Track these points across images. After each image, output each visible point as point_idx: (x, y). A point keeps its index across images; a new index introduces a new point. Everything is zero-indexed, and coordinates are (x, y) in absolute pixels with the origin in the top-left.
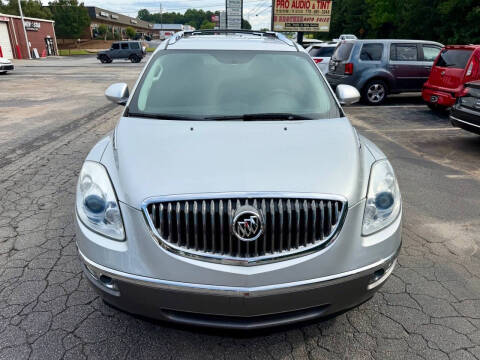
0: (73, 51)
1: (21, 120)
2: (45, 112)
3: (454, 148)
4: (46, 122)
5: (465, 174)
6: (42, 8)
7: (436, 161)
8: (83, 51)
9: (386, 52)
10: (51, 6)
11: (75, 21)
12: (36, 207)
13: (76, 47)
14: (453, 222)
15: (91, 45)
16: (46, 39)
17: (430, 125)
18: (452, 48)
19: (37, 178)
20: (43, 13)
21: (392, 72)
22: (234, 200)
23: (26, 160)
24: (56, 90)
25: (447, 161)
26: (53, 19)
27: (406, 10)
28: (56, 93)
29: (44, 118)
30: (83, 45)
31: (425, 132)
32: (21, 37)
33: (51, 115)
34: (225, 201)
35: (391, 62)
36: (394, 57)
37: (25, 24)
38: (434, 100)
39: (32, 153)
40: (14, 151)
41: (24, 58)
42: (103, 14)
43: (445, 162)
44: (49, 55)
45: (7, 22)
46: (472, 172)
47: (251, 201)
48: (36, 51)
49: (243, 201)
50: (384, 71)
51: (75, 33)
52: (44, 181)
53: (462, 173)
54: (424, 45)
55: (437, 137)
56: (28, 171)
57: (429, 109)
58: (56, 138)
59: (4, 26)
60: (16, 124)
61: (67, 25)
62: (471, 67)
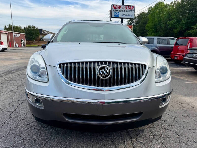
0: (32, 45)
1: (7, 65)
2: (18, 62)
3: (186, 74)
4: (18, 65)
5: (192, 82)
6: (21, 29)
7: (180, 78)
8: (36, 45)
9: (155, 41)
10: (25, 29)
11: (34, 34)
12: (9, 91)
13: (33, 44)
14: (191, 97)
15: (39, 43)
16: (22, 40)
17: (175, 67)
18: (181, 38)
19: (11, 82)
20: (21, 31)
21: (158, 48)
22: (98, 62)
23: (7, 77)
24: (23, 56)
25: (184, 78)
26: (25, 33)
27: (161, 32)
28: (24, 57)
29: (18, 64)
30: (36, 43)
31: (174, 69)
32: (12, 39)
33: (20, 63)
34: (94, 62)
35: (158, 45)
36: (158, 43)
37: (14, 34)
38: (176, 58)
39: (10, 74)
40: (3, 73)
41: (12, 47)
42: (45, 32)
43: (183, 78)
44: (22, 46)
45: (7, 34)
46: (195, 81)
47: (106, 62)
48: (17, 44)
49: (102, 63)
50: (155, 48)
51: (34, 39)
52: (14, 83)
53: (191, 82)
54: (170, 39)
55: (179, 71)
56: (8, 80)
57: (174, 63)
58: (21, 70)
59: (6, 35)
60: (5, 66)
61: (30, 36)
62: (189, 45)
